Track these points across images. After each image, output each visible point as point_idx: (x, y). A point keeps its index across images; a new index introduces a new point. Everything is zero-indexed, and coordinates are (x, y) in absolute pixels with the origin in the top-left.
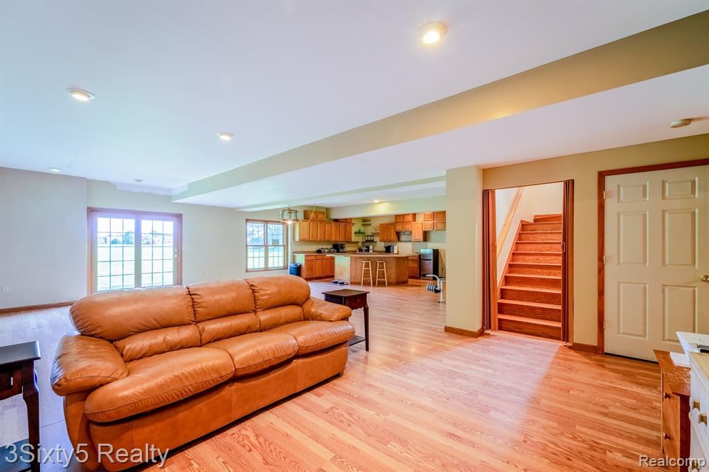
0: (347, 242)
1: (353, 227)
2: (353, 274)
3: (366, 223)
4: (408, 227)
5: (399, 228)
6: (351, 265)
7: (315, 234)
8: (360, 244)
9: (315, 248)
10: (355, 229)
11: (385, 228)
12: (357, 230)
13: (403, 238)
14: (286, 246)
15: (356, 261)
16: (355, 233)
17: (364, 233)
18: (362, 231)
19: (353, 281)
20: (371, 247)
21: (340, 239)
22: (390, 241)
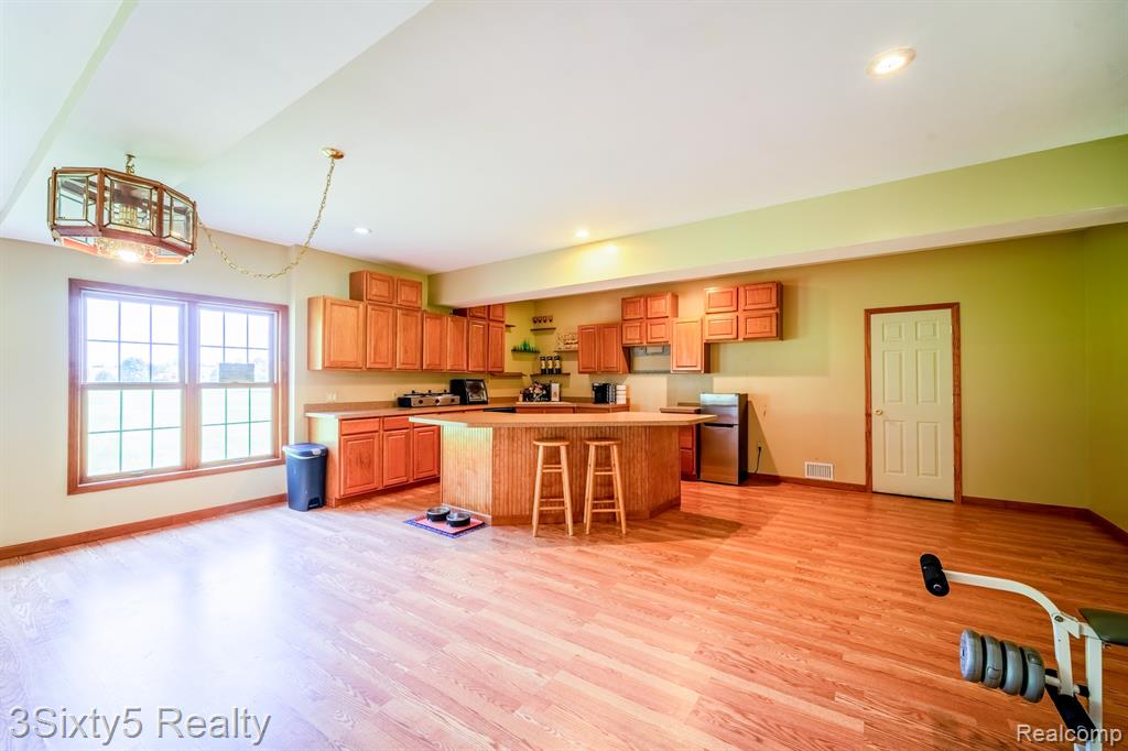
0: (492, 374)
1: (507, 336)
2: (503, 489)
3: (543, 325)
4: (658, 332)
5: (632, 336)
6: (495, 455)
7: (384, 347)
8: (527, 381)
9: (390, 391)
10: (512, 340)
11: (594, 335)
12: (519, 344)
13: (641, 362)
14: (280, 387)
15: (512, 438)
16: (514, 350)
17: (536, 352)
18: (532, 345)
19: (502, 511)
20: (555, 387)
21: (472, 366)
22: (608, 371)
